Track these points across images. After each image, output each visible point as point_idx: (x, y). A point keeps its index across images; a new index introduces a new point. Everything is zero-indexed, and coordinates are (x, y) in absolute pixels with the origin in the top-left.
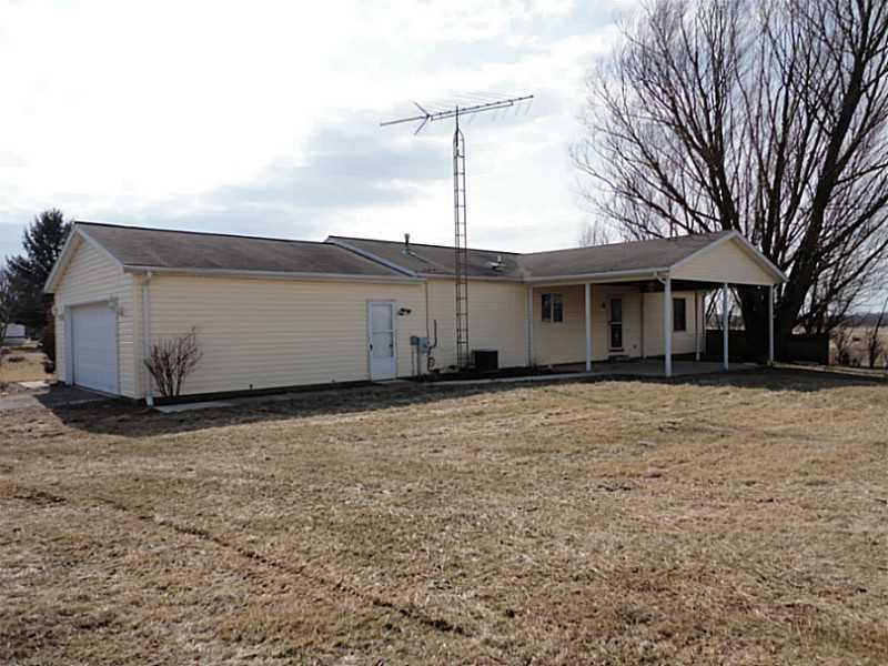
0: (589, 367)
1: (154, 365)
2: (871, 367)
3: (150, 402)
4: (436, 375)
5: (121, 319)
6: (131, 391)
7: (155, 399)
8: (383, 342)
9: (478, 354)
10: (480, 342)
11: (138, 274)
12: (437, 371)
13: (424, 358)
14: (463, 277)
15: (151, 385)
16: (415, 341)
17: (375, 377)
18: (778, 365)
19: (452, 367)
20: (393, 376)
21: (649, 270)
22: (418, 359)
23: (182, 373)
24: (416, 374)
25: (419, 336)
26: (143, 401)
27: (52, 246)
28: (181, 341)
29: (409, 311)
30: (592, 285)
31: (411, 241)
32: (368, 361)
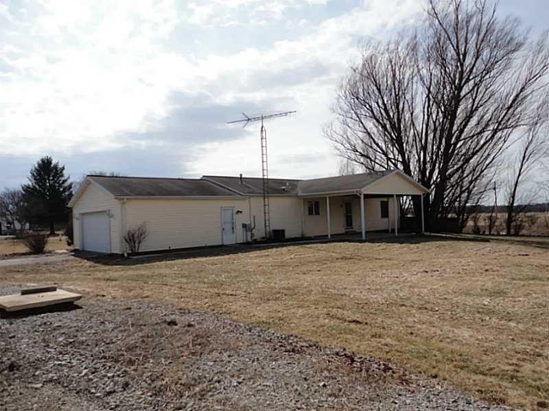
0: (329, 236)
1: (127, 238)
2: (490, 234)
3: (126, 255)
4: (255, 241)
5: (112, 219)
6: (117, 251)
7: (128, 254)
8: (228, 227)
9: (275, 231)
10: (275, 225)
11: (120, 199)
12: (255, 240)
13: (249, 233)
14: (266, 195)
15: (126, 248)
16: (244, 226)
17: (226, 243)
18: (426, 233)
19: (263, 238)
20: (234, 243)
21: (352, 190)
22: (246, 235)
23: (140, 242)
24: (245, 241)
25: (247, 223)
26: (123, 255)
27: (46, 177)
28: (139, 229)
29: (241, 212)
30: (330, 198)
31: (243, 176)
32: (222, 235)
